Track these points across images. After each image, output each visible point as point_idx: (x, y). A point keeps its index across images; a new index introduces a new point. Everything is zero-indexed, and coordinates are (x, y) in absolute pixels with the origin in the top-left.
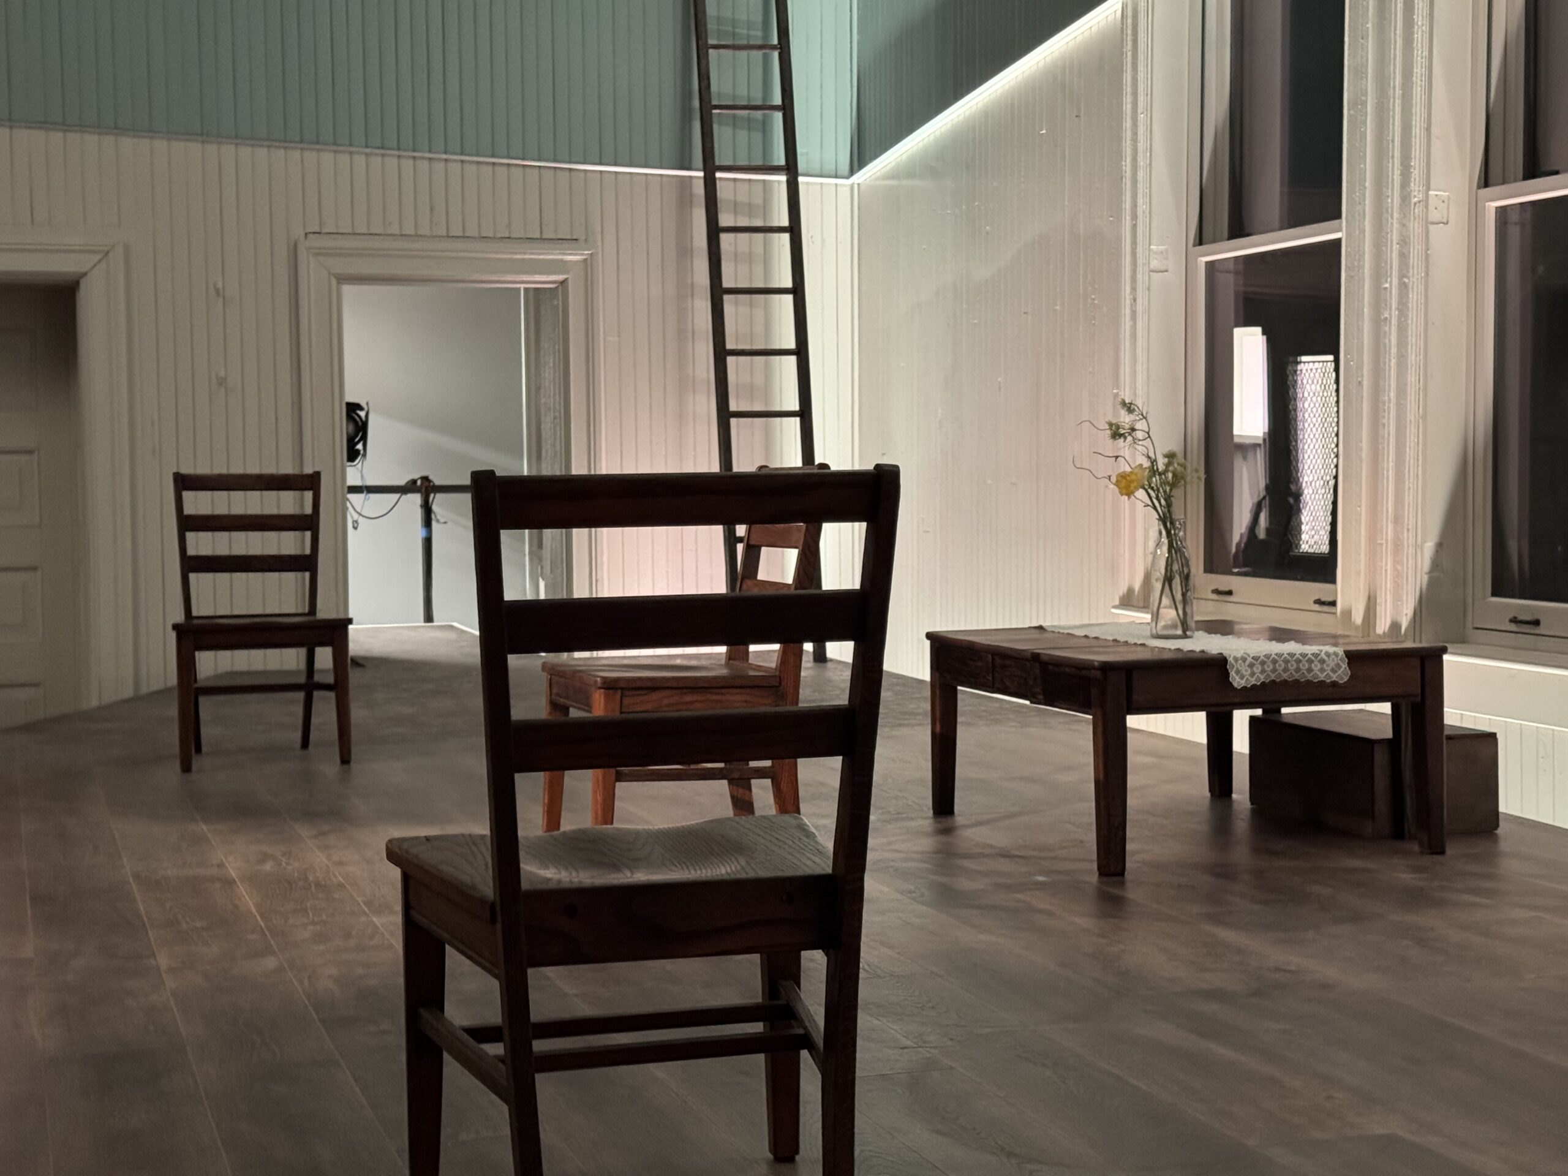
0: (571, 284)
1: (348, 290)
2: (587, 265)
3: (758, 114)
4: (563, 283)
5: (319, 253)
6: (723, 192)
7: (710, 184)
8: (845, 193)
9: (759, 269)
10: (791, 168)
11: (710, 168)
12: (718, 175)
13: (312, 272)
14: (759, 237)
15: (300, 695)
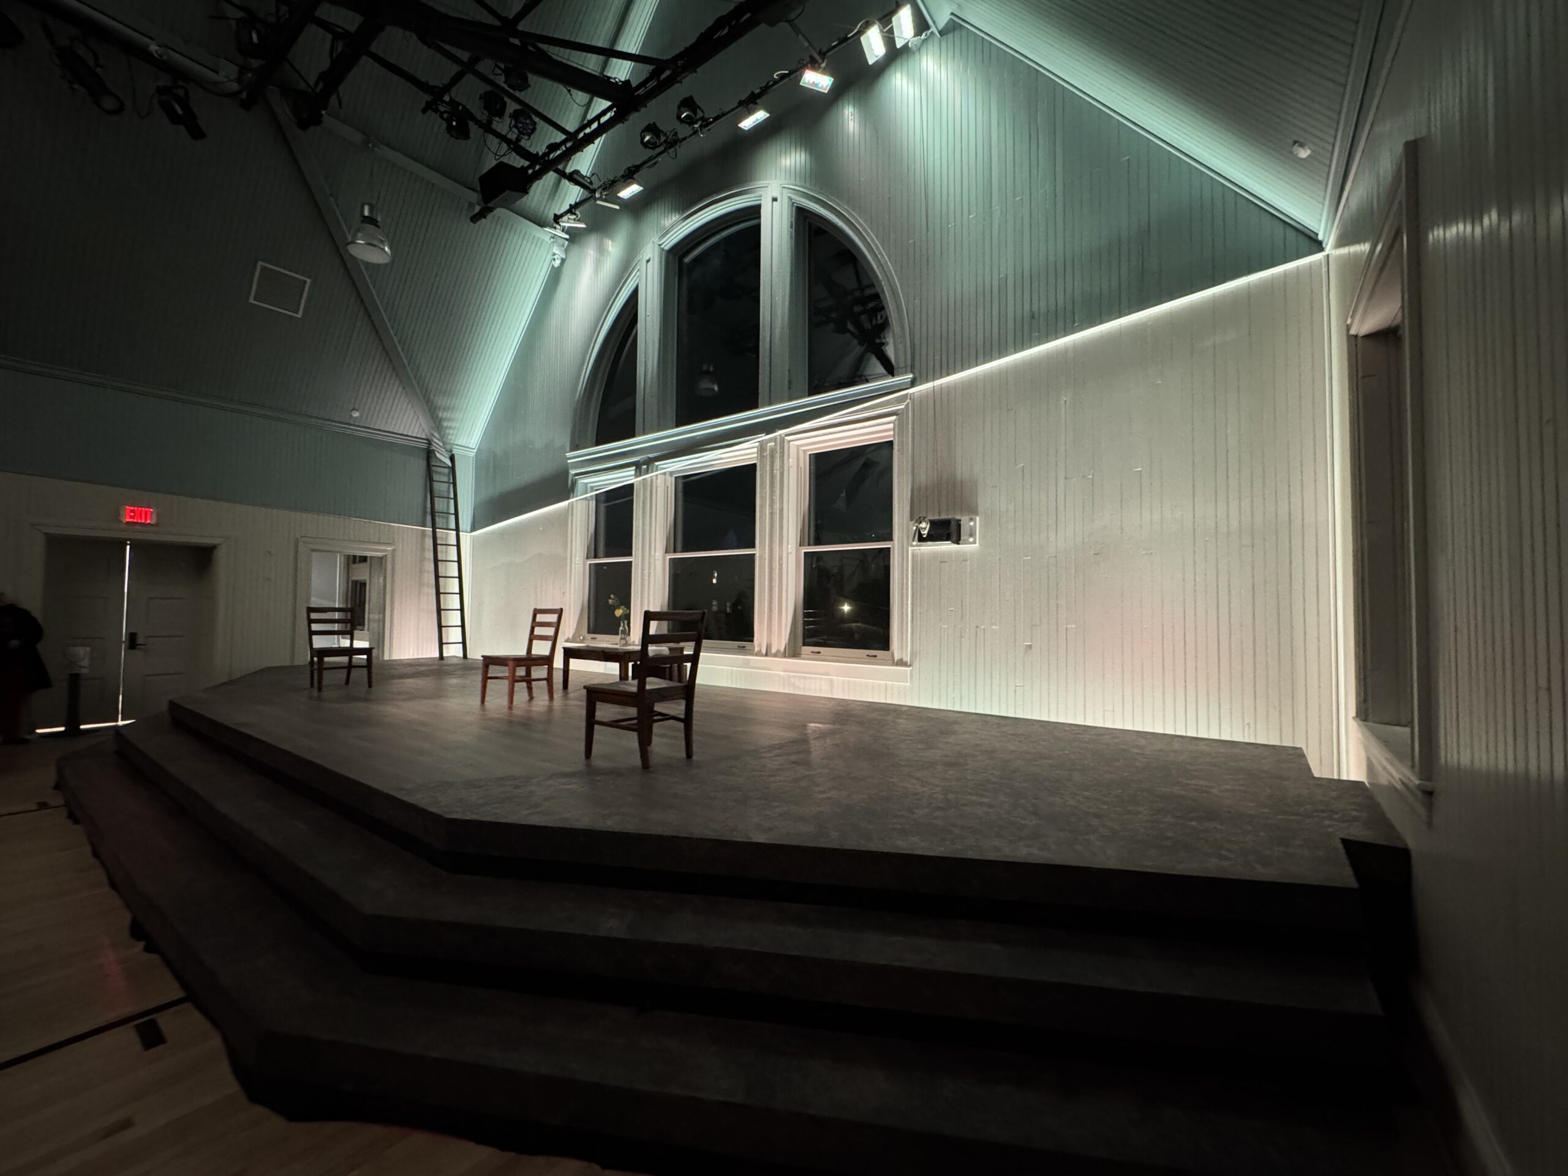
0: (388, 556)
1: (314, 554)
2: (394, 551)
3: (445, 515)
4: (386, 555)
5: (305, 543)
6: (438, 535)
7: (434, 533)
8: (469, 537)
9: (444, 556)
10: (457, 529)
11: (434, 527)
12: (437, 530)
13: (302, 547)
14: (444, 547)
15: (345, 671)
